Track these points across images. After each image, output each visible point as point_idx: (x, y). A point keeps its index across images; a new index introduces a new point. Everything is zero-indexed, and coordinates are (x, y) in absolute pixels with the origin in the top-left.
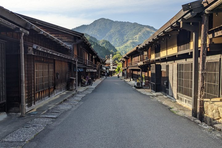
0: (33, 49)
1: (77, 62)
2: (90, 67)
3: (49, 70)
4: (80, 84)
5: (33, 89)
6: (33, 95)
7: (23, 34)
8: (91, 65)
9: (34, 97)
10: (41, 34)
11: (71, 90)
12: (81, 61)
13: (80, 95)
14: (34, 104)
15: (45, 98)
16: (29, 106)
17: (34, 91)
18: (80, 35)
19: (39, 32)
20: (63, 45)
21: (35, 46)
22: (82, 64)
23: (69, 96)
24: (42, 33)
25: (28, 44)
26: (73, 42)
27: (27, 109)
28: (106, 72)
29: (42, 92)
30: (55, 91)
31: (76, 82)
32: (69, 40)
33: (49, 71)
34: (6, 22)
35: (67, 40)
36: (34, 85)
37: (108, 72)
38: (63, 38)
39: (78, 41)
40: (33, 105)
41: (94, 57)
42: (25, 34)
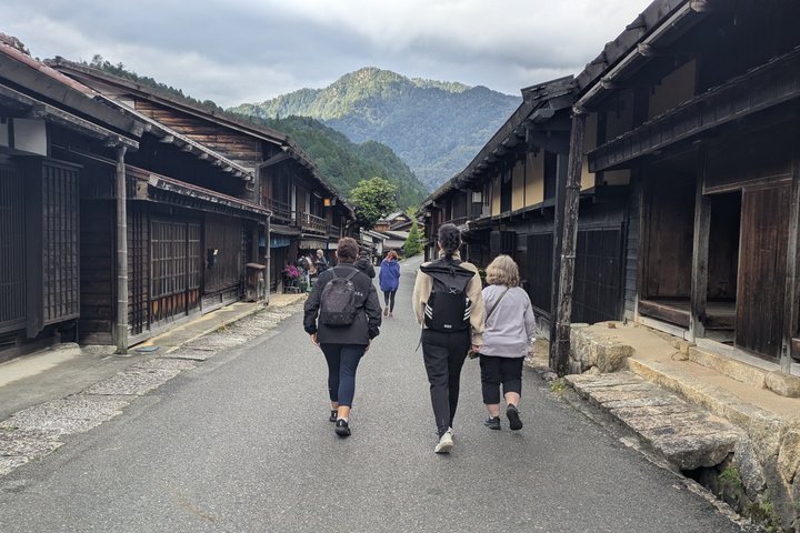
0: (150, 186)
1: (269, 219)
2: (313, 232)
3: (187, 239)
4: (280, 286)
5: (145, 290)
6: (145, 305)
7: (125, 148)
8: (318, 227)
9: (148, 309)
10: (168, 144)
11: (252, 301)
12: (284, 215)
13: (275, 316)
14: (148, 328)
15: (175, 317)
16: (137, 330)
17: (148, 294)
18: (280, 141)
19: (163, 138)
20: (229, 170)
21: (154, 180)
22: (286, 223)
23: (242, 315)
24: (171, 140)
25: (135, 175)
26: (259, 160)
27: (131, 339)
28: (375, 250)
29: (166, 298)
30: (204, 301)
31: (264, 277)
32: (248, 153)
33: (187, 242)
34: (88, 125)
35: (241, 154)
36: (148, 279)
37: (380, 251)
38: (229, 145)
39: (275, 158)
40: (145, 331)
41: (327, 203)
42: (130, 147)
